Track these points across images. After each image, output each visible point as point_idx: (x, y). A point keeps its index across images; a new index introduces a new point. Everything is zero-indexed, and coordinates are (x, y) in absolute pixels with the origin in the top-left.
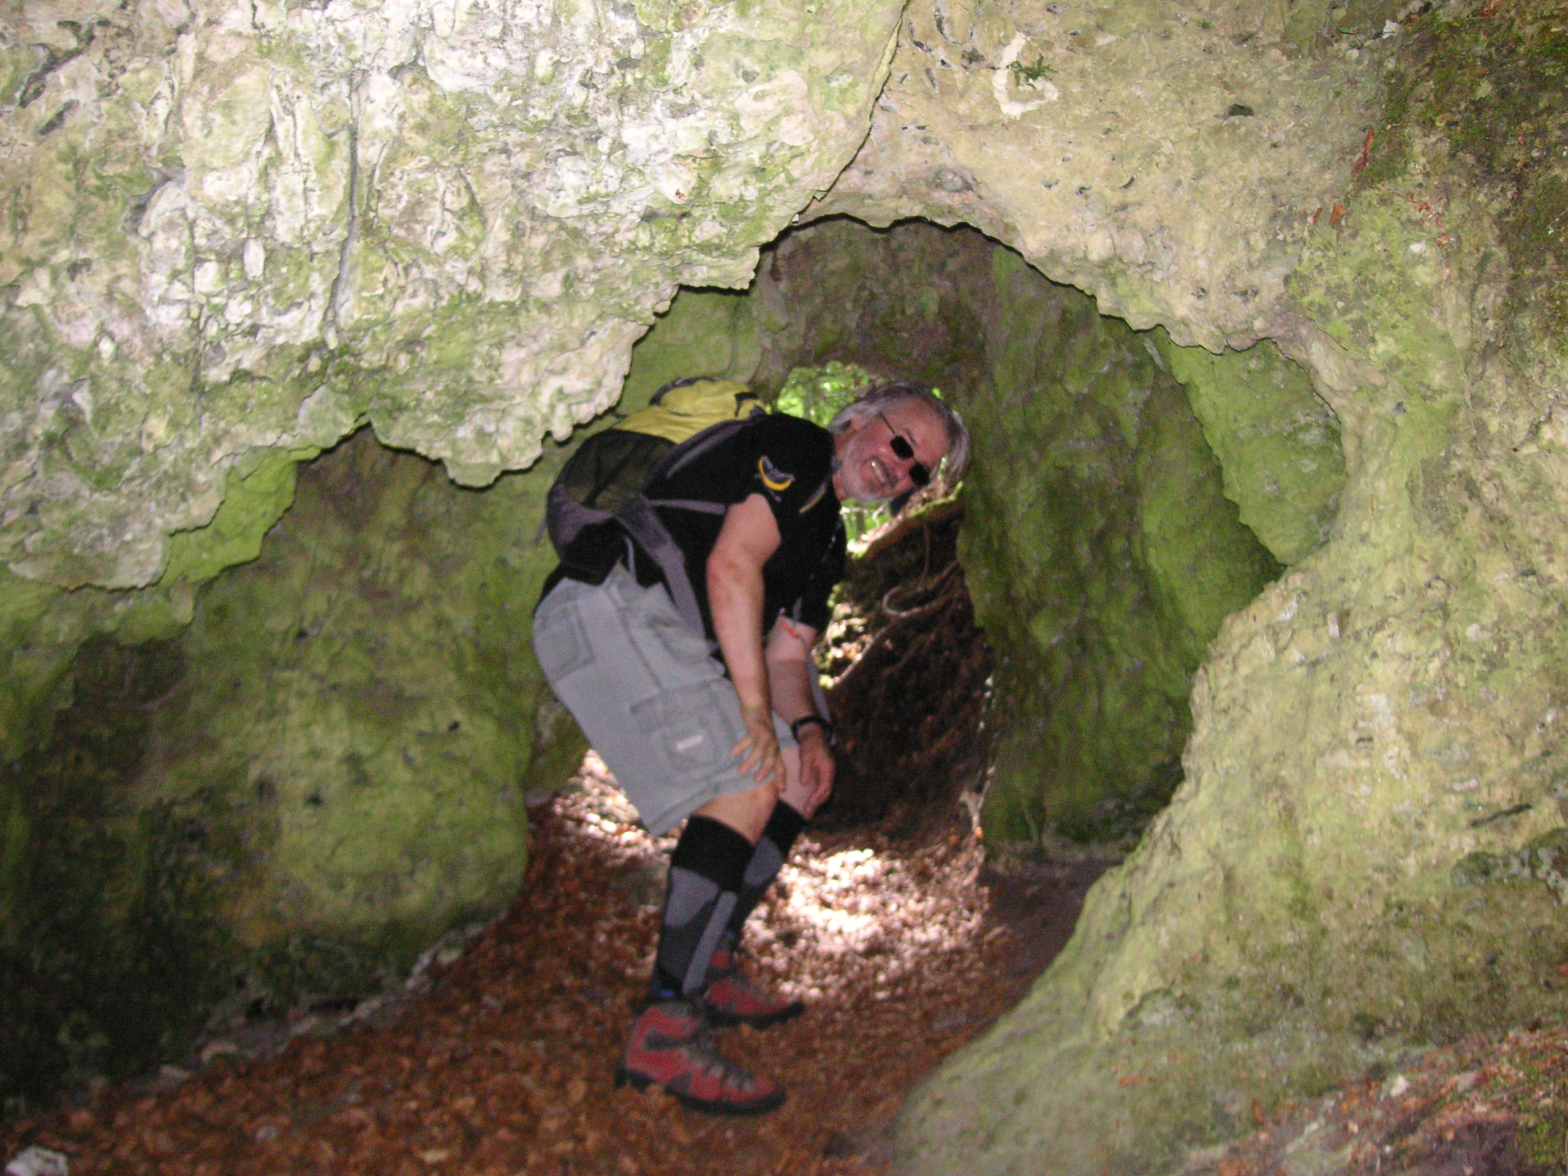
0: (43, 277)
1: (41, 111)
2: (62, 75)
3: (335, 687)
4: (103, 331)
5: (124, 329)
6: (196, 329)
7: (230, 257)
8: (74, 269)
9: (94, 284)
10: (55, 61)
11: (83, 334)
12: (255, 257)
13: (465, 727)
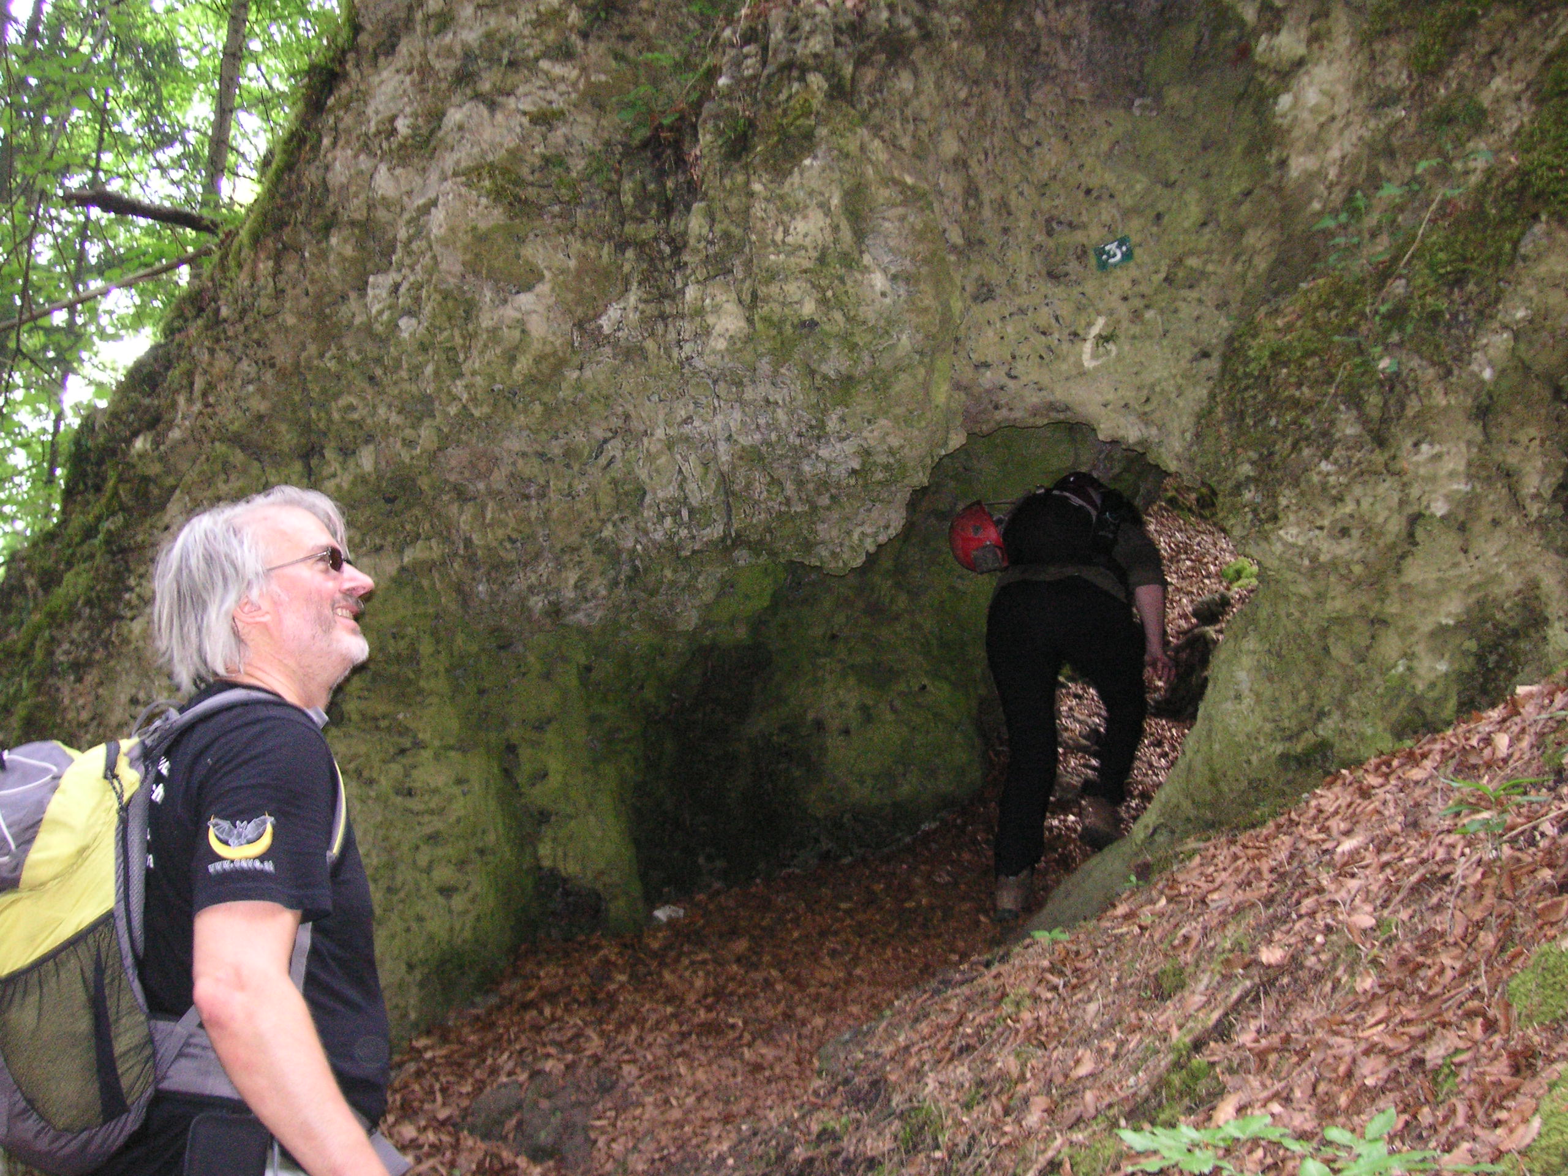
0: (610, 526)
1: (603, 461)
2: (609, 446)
3: (852, 667)
4: (637, 541)
5: (644, 540)
6: (671, 539)
7: (677, 514)
8: (622, 520)
9: (631, 525)
10: (606, 441)
11: (630, 544)
12: (685, 513)
13: (930, 688)
